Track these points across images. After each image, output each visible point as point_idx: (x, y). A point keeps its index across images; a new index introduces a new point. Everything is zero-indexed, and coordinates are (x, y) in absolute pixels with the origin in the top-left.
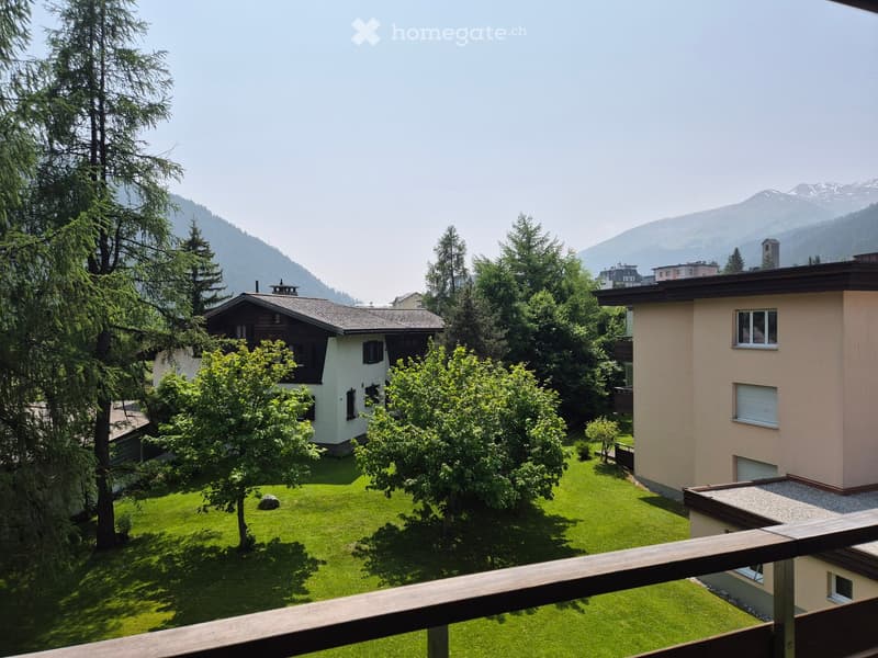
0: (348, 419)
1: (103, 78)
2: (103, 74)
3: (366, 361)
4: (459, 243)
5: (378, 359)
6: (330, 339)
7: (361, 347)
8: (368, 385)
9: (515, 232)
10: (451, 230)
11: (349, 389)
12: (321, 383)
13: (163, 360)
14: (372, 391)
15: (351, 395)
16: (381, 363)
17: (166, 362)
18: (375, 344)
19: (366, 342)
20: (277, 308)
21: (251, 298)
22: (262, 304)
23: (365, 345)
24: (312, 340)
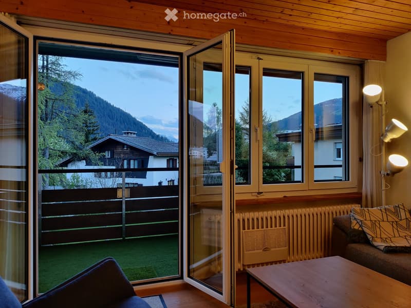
6: (149, 157)
8: (169, 179)
11: (159, 181)
12: (145, 178)
14: (171, 183)
15: (160, 184)
18: (173, 160)
19: (168, 158)
20: (125, 142)
21: (113, 137)
22: (118, 140)
23: (167, 160)
24: (142, 157)
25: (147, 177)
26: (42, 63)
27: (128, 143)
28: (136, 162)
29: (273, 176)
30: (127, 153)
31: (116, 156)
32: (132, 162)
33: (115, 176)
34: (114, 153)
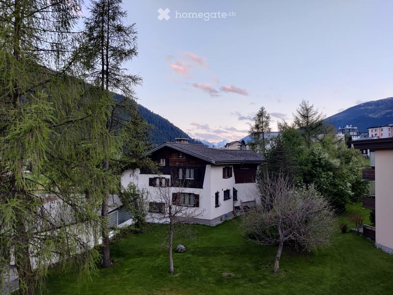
0: (216, 207)
1: (108, 40)
2: (108, 39)
3: (224, 177)
4: (266, 115)
5: (230, 176)
6: (207, 165)
7: (222, 170)
8: (225, 190)
9: (300, 108)
10: (262, 109)
11: (216, 192)
12: (202, 188)
13: (131, 175)
14: (227, 193)
15: (217, 194)
16: (231, 178)
17: (132, 176)
18: (228, 168)
19: (224, 167)
20: (181, 150)
21: (169, 144)
22: (174, 147)
23: (223, 168)
24: (198, 166)
25: (203, 187)
26: (102, 67)
27: (185, 152)
28: (192, 171)
29: (338, 186)
30: (183, 162)
31: (171, 164)
32: (187, 171)
33: (170, 185)
34: (169, 161)
